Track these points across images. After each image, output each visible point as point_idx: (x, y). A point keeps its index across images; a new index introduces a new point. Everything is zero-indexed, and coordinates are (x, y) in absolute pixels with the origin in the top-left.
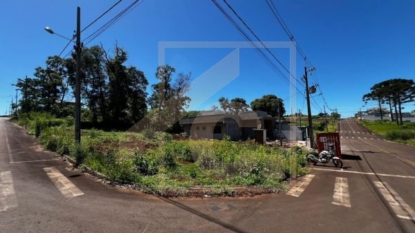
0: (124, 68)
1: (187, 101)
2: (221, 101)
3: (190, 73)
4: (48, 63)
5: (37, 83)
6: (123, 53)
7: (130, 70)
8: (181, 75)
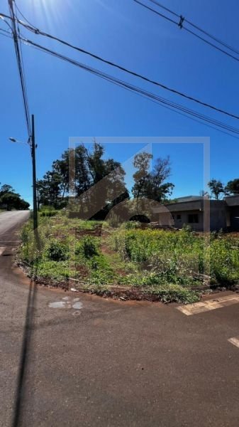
0: (102, 161)
1: (170, 188)
2: (211, 184)
3: (169, 157)
4: (54, 166)
5: (45, 183)
6: (101, 148)
7: (107, 163)
8: (159, 160)
